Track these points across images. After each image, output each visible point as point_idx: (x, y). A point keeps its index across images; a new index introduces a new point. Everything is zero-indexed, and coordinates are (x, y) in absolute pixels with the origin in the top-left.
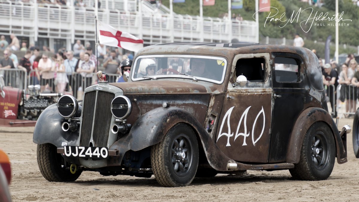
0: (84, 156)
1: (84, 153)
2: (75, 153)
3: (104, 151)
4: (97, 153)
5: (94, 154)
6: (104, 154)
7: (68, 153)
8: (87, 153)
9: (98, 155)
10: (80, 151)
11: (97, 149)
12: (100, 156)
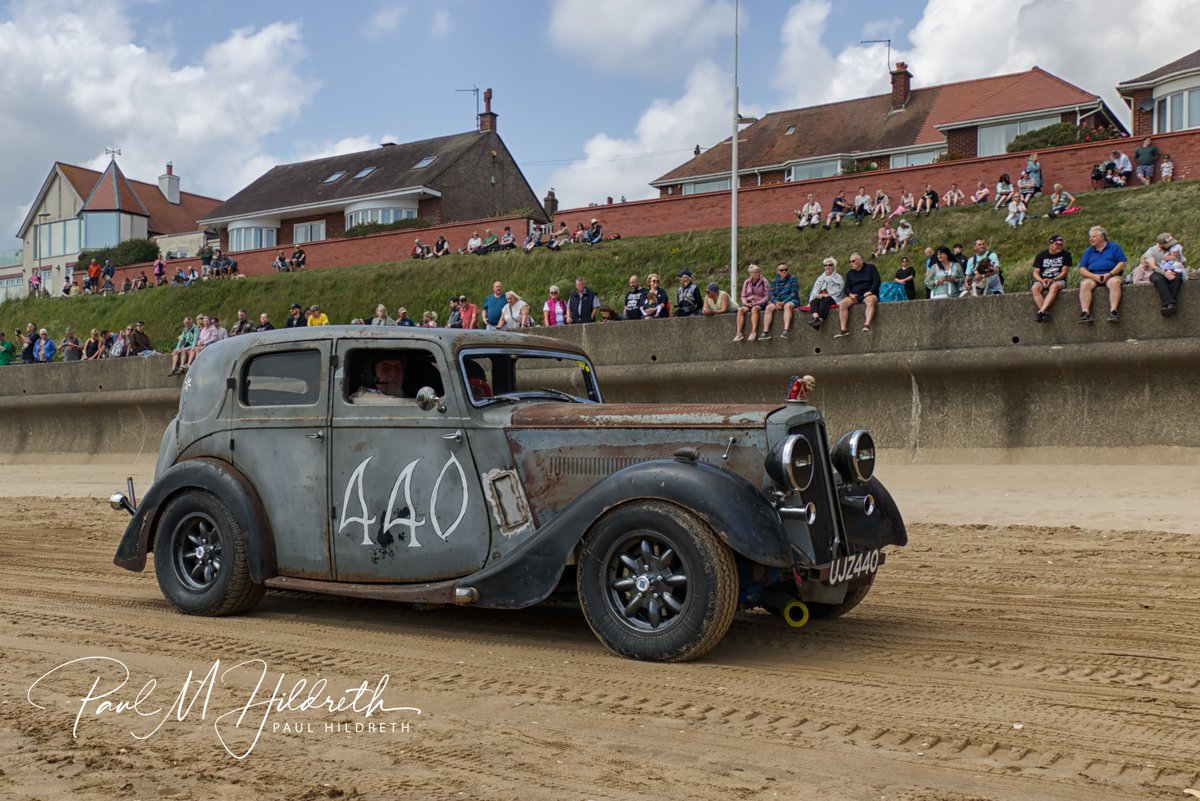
0: (851, 576)
1: (852, 571)
2: (842, 572)
4: (867, 564)
5: (864, 567)
7: (834, 576)
8: (855, 571)
9: (867, 569)
10: (849, 565)
11: (869, 555)
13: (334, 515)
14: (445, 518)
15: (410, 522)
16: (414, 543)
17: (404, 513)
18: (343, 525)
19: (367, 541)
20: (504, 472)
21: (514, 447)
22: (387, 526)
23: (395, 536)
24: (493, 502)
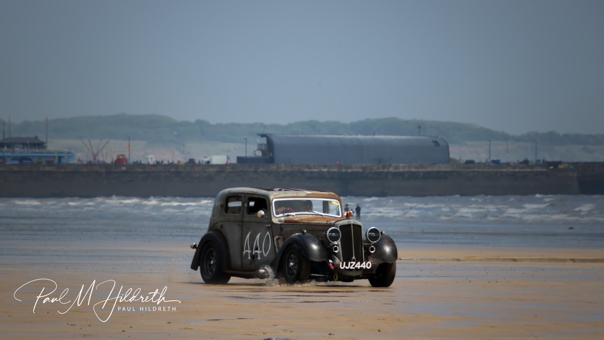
0: (354, 268)
1: (354, 266)
2: (348, 266)
3: (369, 264)
4: (364, 265)
5: (362, 266)
6: (369, 266)
7: (342, 266)
8: (356, 266)
9: (364, 267)
10: (351, 264)
11: (364, 263)
12: (366, 268)
13: (242, 250)
14: (266, 250)
15: (258, 252)
16: (259, 258)
17: (257, 249)
18: (244, 253)
19: (249, 258)
20: (279, 237)
21: (282, 229)
22: (254, 253)
23: (255, 256)
24: (276, 245)
